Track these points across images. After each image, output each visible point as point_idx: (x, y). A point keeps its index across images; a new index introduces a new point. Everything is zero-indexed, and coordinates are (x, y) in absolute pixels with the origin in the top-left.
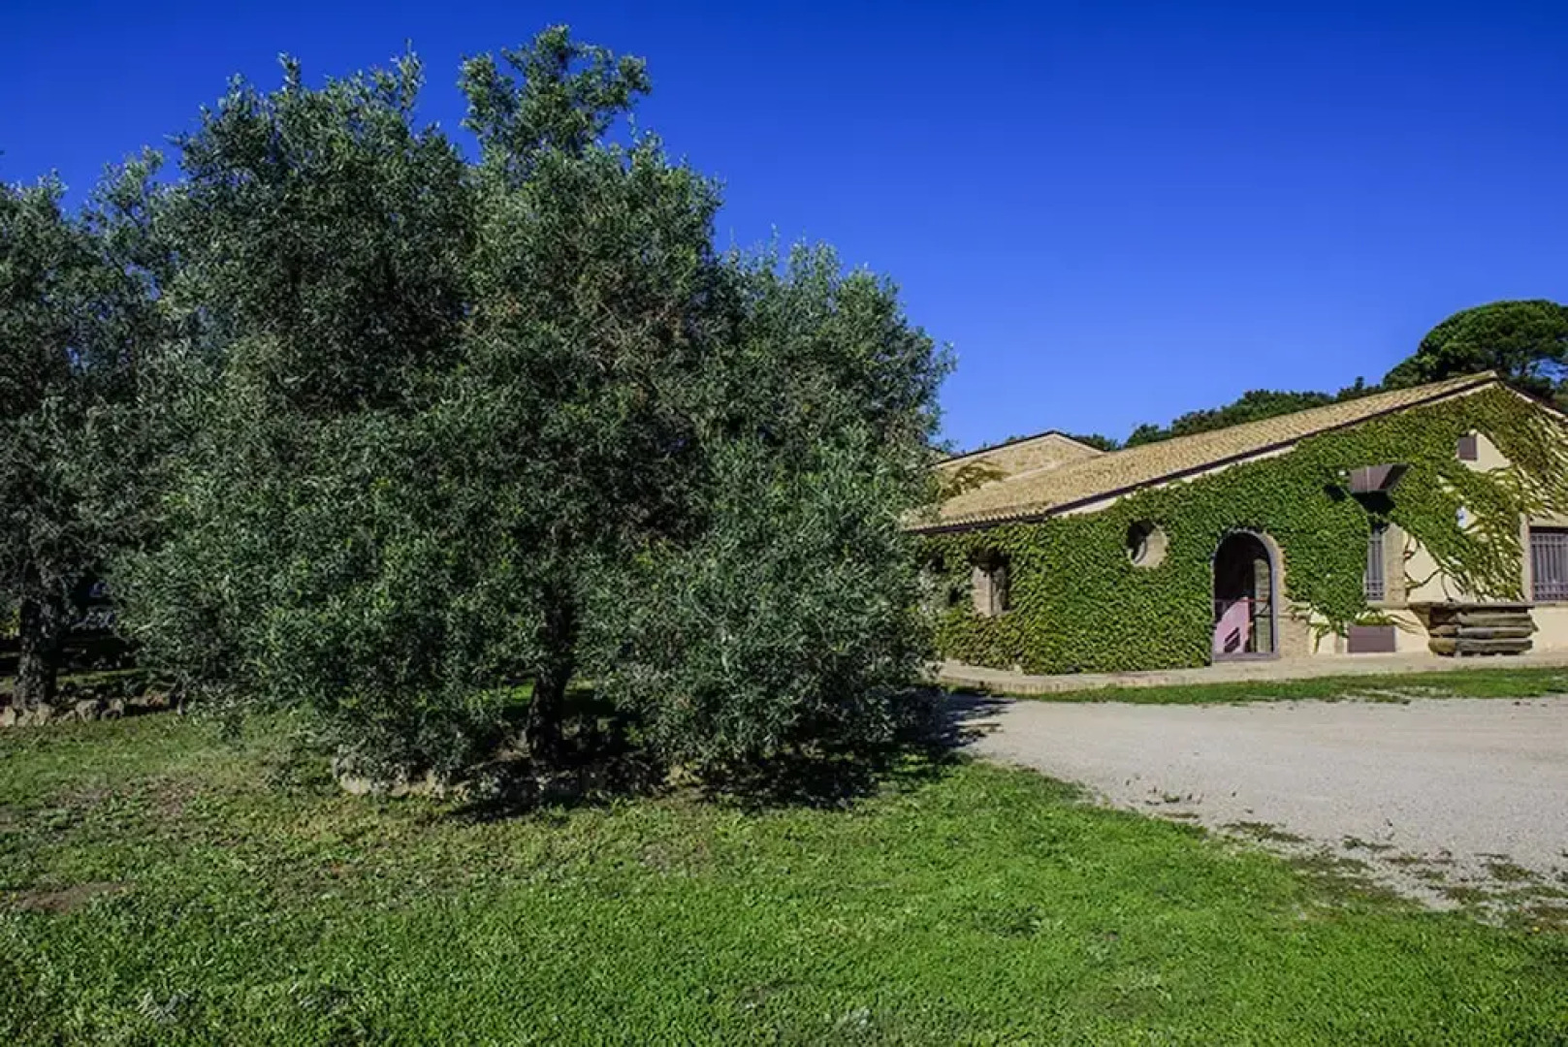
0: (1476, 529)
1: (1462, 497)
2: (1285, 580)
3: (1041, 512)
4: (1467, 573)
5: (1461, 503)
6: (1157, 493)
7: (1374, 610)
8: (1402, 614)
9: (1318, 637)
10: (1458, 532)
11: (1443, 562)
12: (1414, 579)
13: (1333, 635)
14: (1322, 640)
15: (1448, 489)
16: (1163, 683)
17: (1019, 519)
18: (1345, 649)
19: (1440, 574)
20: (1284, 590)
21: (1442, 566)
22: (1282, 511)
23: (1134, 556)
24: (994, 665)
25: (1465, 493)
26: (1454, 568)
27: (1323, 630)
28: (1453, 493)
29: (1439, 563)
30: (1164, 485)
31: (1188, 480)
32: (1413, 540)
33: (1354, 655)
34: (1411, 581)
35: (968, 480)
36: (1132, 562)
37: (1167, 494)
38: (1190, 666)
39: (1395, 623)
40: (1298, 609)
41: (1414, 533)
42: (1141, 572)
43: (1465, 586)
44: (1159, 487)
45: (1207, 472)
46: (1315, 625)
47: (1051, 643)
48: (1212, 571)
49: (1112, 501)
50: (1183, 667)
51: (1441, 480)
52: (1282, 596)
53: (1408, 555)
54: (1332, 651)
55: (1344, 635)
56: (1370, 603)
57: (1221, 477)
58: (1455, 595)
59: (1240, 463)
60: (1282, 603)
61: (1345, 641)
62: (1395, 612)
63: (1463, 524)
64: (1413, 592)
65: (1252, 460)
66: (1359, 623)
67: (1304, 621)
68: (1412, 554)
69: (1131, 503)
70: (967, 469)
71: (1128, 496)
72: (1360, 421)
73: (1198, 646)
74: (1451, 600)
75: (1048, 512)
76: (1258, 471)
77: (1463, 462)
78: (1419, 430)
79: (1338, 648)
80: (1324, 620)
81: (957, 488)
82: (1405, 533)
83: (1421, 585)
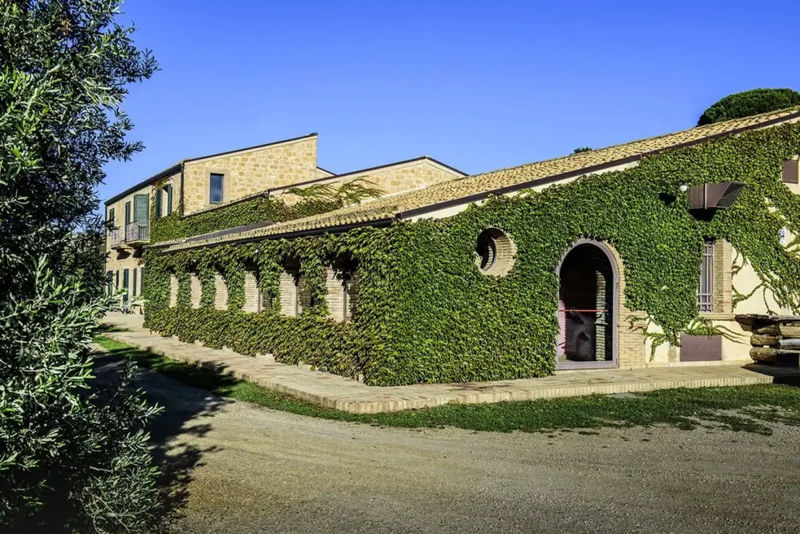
0: (794, 247)
1: (783, 217)
2: (626, 291)
3: (390, 216)
4: (785, 288)
5: (782, 222)
6: (507, 201)
7: (704, 321)
8: (728, 324)
9: (653, 347)
10: (778, 249)
11: (765, 277)
12: (740, 293)
13: (666, 344)
14: (657, 348)
15: (772, 210)
16: (507, 397)
17: (369, 222)
18: (678, 358)
19: (762, 287)
20: (623, 299)
21: (764, 280)
22: (626, 224)
23: (483, 265)
24: (341, 372)
25: (786, 213)
26: (773, 282)
27: (658, 339)
28: (776, 213)
29: (762, 278)
30: (515, 193)
31: (538, 189)
32: (740, 254)
33: (686, 364)
34: (738, 295)
35: (351, 196)
36: (481, 270)
37: (516, 202)
38: (535, 376)
39: (722, 334)
40: (636, 319)
41: (741, 249)
42: (489, 280)
43: (784, 300)
44: (511, 195)
45: (557, 183)
46: (652, 335)
47: (396, 353)
48: (558, 280)
49: (463, 207)
50: (528, 377)
51: (767, 201)
52: (622, 306)
53: (736, 269)
54: (666, 360)
55: (677, 345)
56: (702, 314)
57: (569, 188)
58: (774, 307)
59: (588, 175)
60: (622, 312)
61: (678, 349)
62: (722, 323)
63: (784, 242)
64: (739, 304)
65: (599, 172)
66: (691, 332)
67: (641, 331)
68: (739, 268)
69: (482, 209)
70: (349, 186)
71: (479, 203)
72: (698, 141)
73: (543, 355)
74: (771, 312)
75: (398, 216)
76: (604, 184)
77: (788, 185)
78: (750, 152)
79: (671, 356)
80: (659, 330)
81: (340, 202)
82: (734, 249)
83: (746, 298)
